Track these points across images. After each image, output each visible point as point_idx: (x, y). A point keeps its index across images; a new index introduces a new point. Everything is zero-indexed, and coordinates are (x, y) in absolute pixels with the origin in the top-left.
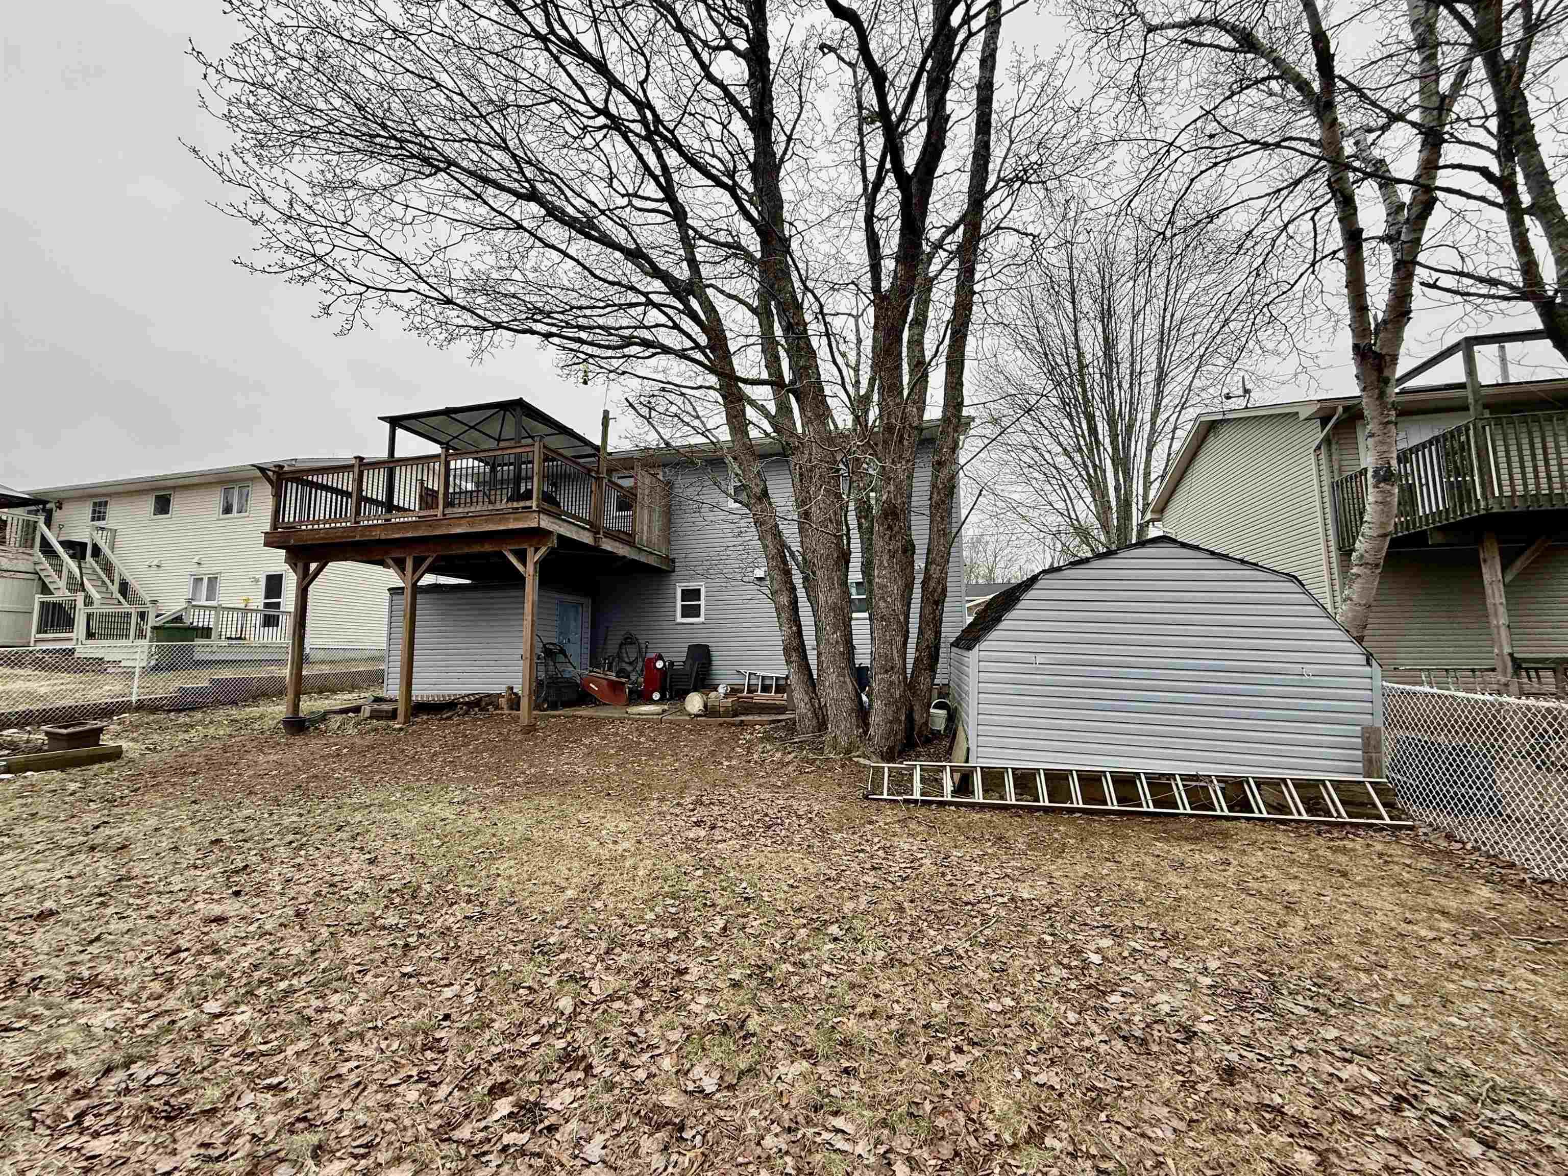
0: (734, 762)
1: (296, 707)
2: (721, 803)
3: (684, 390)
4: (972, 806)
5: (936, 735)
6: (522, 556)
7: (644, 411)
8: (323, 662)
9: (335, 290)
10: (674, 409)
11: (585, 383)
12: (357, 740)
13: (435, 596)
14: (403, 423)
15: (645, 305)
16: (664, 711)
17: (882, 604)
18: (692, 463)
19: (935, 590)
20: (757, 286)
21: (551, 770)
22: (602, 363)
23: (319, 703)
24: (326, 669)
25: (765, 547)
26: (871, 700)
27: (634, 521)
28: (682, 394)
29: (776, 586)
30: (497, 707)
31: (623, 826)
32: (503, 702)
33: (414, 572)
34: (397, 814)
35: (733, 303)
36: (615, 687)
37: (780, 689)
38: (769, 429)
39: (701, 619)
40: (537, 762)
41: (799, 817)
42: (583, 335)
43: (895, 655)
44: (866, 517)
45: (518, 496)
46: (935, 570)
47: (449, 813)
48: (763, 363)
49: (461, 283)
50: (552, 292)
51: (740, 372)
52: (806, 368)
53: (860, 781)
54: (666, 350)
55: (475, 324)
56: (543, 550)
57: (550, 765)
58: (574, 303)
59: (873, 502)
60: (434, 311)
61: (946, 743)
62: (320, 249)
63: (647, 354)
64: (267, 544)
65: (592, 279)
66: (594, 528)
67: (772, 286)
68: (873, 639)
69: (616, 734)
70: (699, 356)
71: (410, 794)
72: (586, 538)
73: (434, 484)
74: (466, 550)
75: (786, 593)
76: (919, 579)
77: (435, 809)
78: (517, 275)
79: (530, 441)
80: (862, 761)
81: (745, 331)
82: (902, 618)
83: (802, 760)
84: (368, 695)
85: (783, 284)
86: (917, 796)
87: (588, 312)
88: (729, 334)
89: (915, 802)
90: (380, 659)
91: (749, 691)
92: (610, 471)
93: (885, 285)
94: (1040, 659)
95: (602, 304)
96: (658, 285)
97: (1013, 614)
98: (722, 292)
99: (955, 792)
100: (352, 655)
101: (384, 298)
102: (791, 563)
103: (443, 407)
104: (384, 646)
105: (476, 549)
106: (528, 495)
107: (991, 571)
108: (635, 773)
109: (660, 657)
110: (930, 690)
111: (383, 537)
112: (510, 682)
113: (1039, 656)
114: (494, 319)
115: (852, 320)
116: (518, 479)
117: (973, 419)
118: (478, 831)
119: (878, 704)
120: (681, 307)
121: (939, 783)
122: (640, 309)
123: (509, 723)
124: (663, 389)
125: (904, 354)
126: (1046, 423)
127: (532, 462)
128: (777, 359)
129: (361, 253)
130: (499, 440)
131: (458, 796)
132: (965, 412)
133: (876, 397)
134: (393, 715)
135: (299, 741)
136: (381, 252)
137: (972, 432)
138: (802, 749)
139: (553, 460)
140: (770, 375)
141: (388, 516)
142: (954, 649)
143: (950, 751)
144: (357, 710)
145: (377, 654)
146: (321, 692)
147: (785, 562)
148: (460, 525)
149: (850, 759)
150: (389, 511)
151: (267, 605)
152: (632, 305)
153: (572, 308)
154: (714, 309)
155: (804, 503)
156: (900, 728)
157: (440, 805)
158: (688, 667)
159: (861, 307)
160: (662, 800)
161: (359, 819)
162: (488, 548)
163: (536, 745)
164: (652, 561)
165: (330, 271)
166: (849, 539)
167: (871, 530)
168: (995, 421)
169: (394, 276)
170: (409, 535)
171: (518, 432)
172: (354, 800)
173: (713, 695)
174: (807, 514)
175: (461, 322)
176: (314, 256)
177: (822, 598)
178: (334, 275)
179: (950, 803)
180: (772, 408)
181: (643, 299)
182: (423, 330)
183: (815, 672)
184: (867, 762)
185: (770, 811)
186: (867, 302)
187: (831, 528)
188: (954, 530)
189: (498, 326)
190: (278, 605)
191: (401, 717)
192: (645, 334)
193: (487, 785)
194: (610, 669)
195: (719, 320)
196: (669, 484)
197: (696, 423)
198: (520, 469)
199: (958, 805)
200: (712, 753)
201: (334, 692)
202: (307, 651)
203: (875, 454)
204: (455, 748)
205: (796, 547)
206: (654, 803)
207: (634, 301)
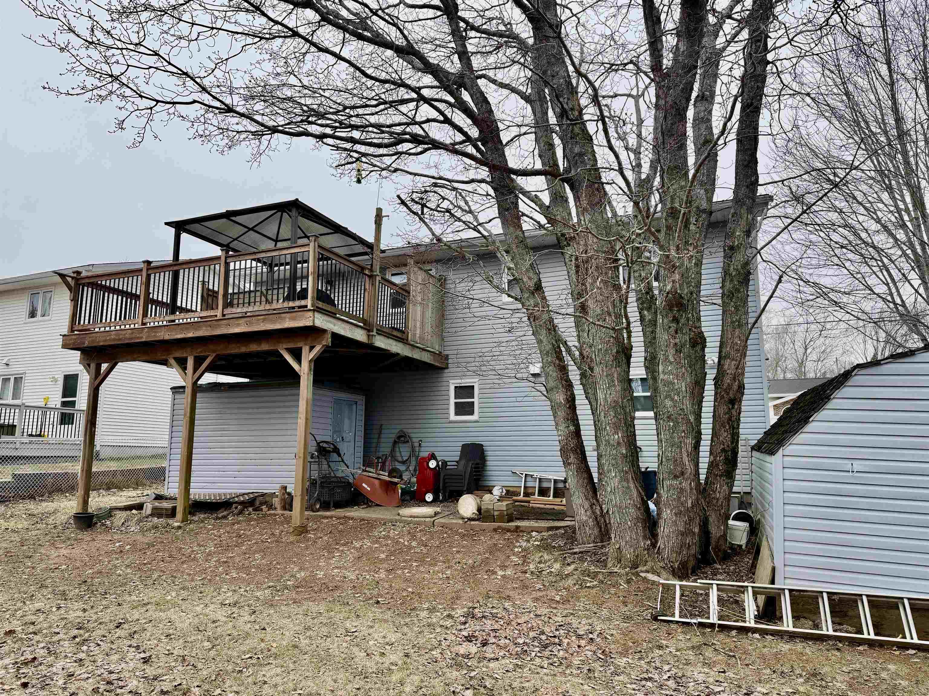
0: (509, 572)
1: (85, 502)
2: (494, 616)
3: (456, 185)
4: (780, 634)
5: (736, 550)
6: (297, 355)
7: (417, 208)
8: (112, 459)
9: (129, 106)
10: (445, 204)
11: (359, 181)
12: (139, 537)
13: (213, 395)
14: (187, 227)
15: (418, 101)
16: (436, 514)
17: (668, 403)
18: (464, 257)
19: (730, 386)
20: (529, 74)
21: (320, 574)
22: (375, 161)
23: (106, 499)
24: (113, 466)
25: (539, 342)
26: (659, 509)
27: (407, 319)
28: (455, 189)
29: (552, 384)
30: (271, 507)
31: (392, 637)
32: (276, 502)
33: (195, 371)
34: (172, 614)
35: (506, 92)
36: (388, 487)
37: (558, 493)
38: (543, 220)
39: (475, 417)
40: (307, 565)
41: (579, 637)
42: (356, 134)
43: (686, 459)
44: (649, 309)
45: (292, 295)
46: (729, 366)
47: (221, 615)
48: (536, 152)
49: (242, 91)
50: (327, 94)
51: (512, 163)
52: (581, 155)
53: (649, 598)
54: (436, 145)
55: (253, 129)
56: (317, 349)
57: (320, 568)
58: (347, 103)
59: (656, 292)
60: (215, 119)
61: (748, 560)
62: (117, 70)
63: (419, 149)
64: (65, 346)
65: (364, 79)
66: (368, 327)
67: (545, 73)
68: (660, 441)
69: (387, 537)
70: (470, 149)
71: (184, 594)
72: (359, 335)
73: (215, 284)
74: (243, 349)
75: (561, 390)
76: (711, 375)
77: (207, 611)
78: (292, 80)
79: (305, 241)
80: (651, 577)
81: (519, 120)
82: (692, 418)
83: (583, 573)
84: (151, 492)
85: (556, 69)
86: (714, 619)
87: (360, 111)
88: (501, 126)
89: (712, 626)
90: (162, 456)
91: (526, 494)
92: (383, 270)
93: (667, 62)
94: (858, 466)
95: (374, 103)
96: (428, 79)
97: (822, 414)
98: (494, 82)
99: (759, 618)
100: (139, 452)
101: (172, 111)
102: (567, 359)
103: (224, 211)
104: (166, 444)
105: (254, 347)
106: (303, 294)
107: (801, 364)
108: (406, 580)
109: (433, 457)
110: (728, 499)
111: (167, 337)
112: (284, 481)
113: (855, 463)
114: (271, 123)
115: (631, 101)
116: (294, 278)
117: (771, 198)
118: (247, 635)
119: (667, 514)
120: (452, 100)
121: (739, 605)
122: (412, 105)
123: (282, 523)
124: (435, 185)
125: (690, 132)
126: (860, 197)
127: (306, 261)
128: (551, 146)
129: (152, 70)
130: (276, 241)
131: (230, 597)
132: (761, 191)
133: (657, 181)
134: (172, 513)
135: (86, 536)
136: (170, 68)
137: (771, 212)
138: (582, 560)
139: (327, 259)
140: (543, 164)
141: (172, 317)
142: (755, 453)
143: (753, 568)
144: (139, 507)
145: (161, 451)
146: (108, 489)
147: (560, 358)
148: (238, 325)
149: (637, 575)
150: (173, 313)
151: (64, 404)
152: (403, 102)
153: (345, 108)
154: (486, 101)
155: (580, 295)
156: (693, 540)
157: (212, 607)
158: (461, 467)
159: (642, 86)
160: (432, 610)
161: (136, 616)
162: (265, 347)
163: (307, 548)
164: (426, 357)
165: (125, 89)
166: (629, 333)
167: (654, 323)
168: (797, 199)
169: (181, 89)
170: (190, 335)
171: (294, 233)
172: (134, 598)
173: (487, 497)
174: (583, 308)
175: (241, 128)
176: (111, 76)
177: (600, 395)
178: (128, 92)
179: (754, 630)
180: (546, 198)
181: (414, 96)
182: (205, 137)
183: (595, 475)
184: (655, 578)
185: (547, 629)
186: (648, 81)
187: (610, 321)
188: (751, 321)
189: (274, 130)
190: (73, 404)
191: (179, 515)
192: (416, 130)
193: (259, 585)
194: (383, 469)
195: (491, 111)
196: (442, 281)
197: (468, 218)
198: (296, 268)
199: (764, 633)
200: (486, 561)
201: (120, 488)
202: (98, 448)
203: (656, 241)
204: (228, 548)
205: (573, 342)
206: (424, 614)
207: (406, 97)
